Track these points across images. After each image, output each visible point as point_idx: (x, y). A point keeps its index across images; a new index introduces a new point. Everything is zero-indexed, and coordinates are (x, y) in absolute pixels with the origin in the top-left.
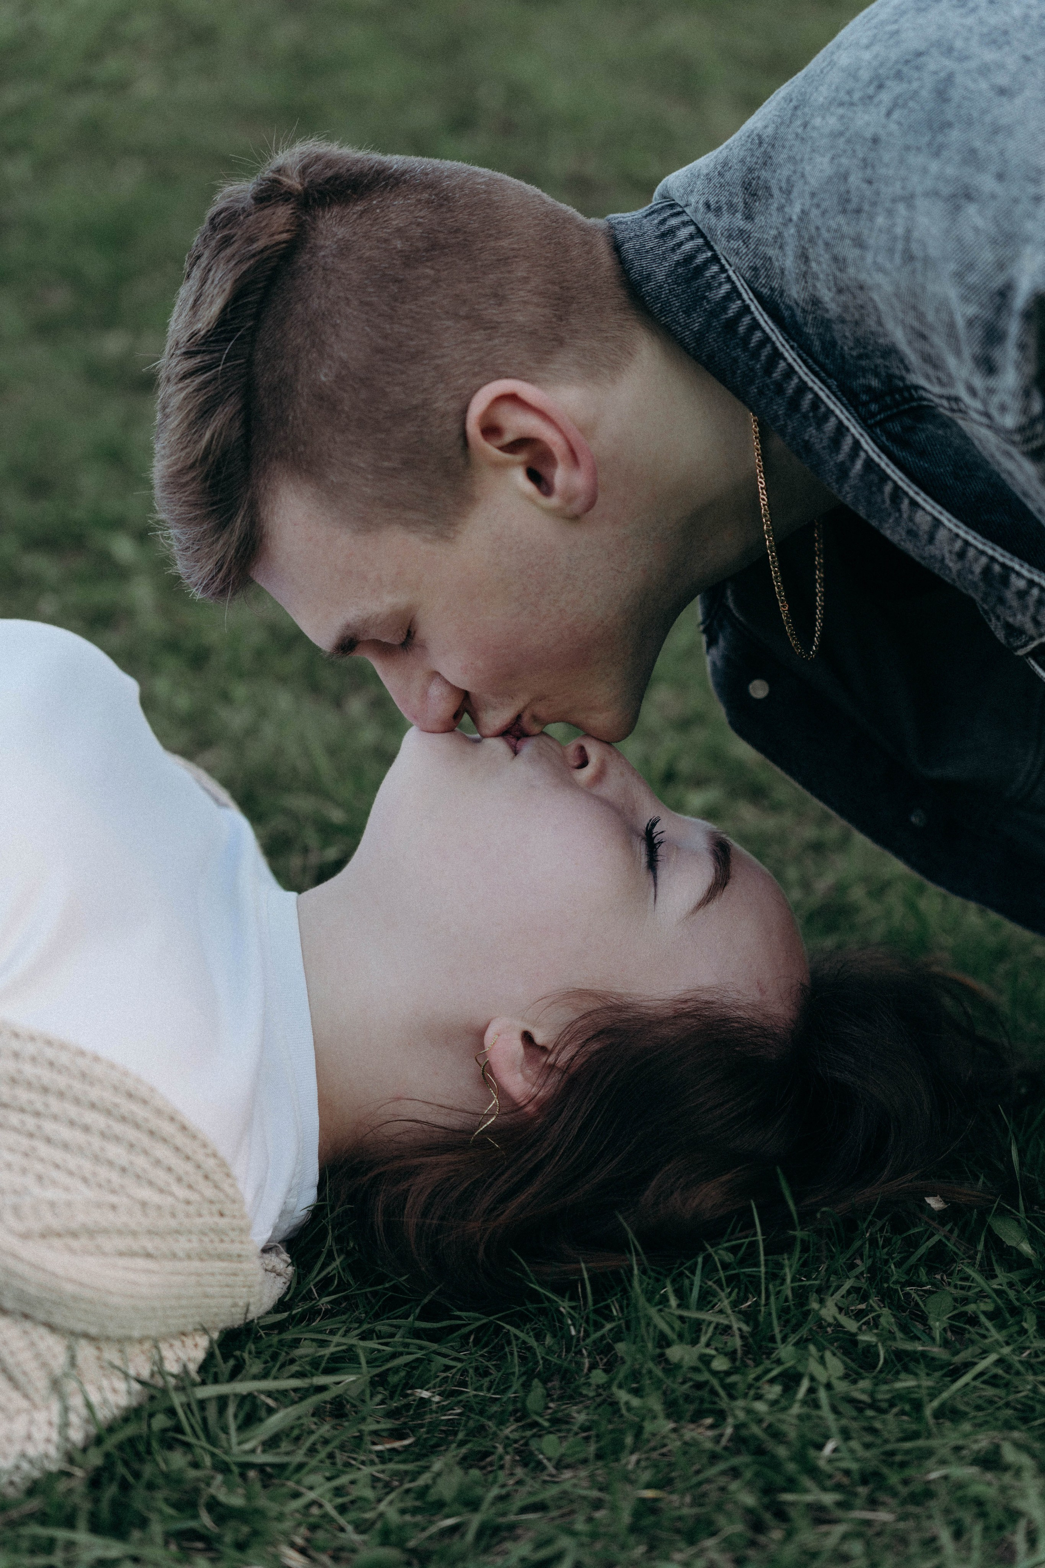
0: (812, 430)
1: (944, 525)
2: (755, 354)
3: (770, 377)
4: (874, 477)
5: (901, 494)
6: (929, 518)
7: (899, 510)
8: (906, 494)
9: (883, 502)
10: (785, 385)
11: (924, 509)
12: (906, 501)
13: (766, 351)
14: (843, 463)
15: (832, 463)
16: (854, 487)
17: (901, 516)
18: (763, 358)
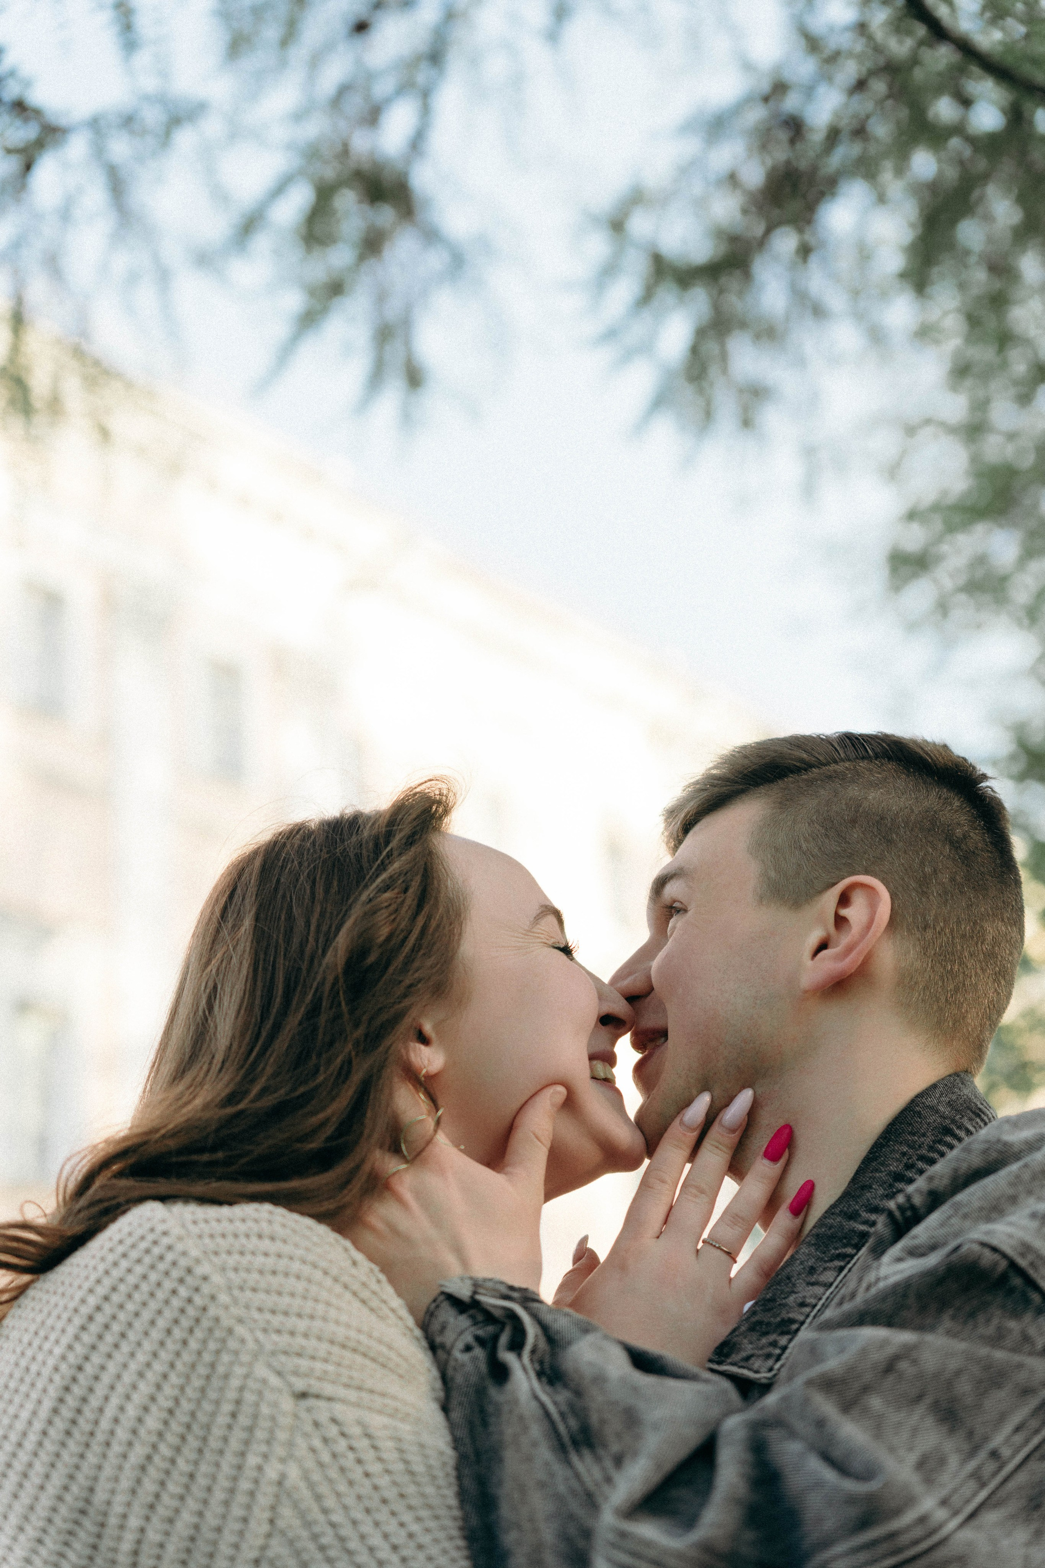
0: (881, 1192)
1: (827, 1290)
2: (931, 1148)
3: (917, 1160)
4: (855, 1240)
5: (848, 1259)
6: (831, 1280)
7: (831, 1260)
8: (848, 1263)
9: (836, 1249)
10: (914, 1170)
11: (838, 1276)
12: (842, 1264)
13: (935, 1155)
14: (860, 1216)
15: (857, 1207)
16: (841, 1227)
17: (826, 1262)
18: (932, 1155)
